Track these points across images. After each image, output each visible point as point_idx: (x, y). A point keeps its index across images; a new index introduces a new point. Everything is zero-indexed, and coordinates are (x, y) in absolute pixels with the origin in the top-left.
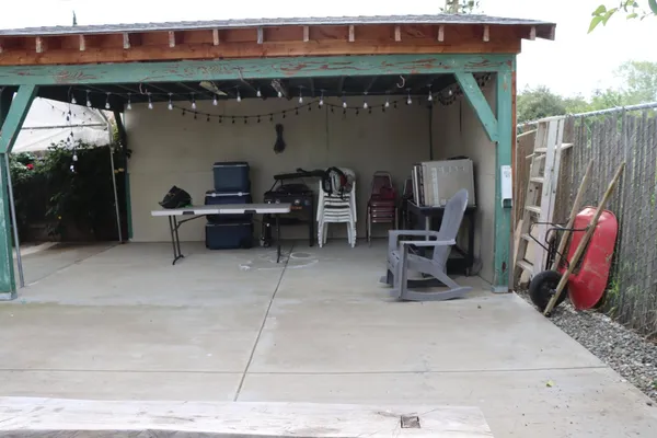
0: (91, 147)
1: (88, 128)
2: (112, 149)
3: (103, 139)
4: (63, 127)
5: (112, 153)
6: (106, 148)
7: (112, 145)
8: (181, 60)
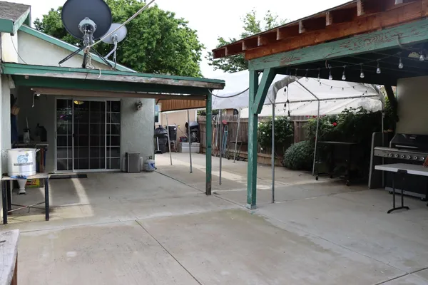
0: (368, 112)
1: (369, 98)
2: (383, 114)
3: (377, 107)
4: (353, 98)
5: (383, 117)
6: (379, 113)
7: (383, 111)
8: (352, 35)
